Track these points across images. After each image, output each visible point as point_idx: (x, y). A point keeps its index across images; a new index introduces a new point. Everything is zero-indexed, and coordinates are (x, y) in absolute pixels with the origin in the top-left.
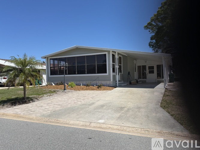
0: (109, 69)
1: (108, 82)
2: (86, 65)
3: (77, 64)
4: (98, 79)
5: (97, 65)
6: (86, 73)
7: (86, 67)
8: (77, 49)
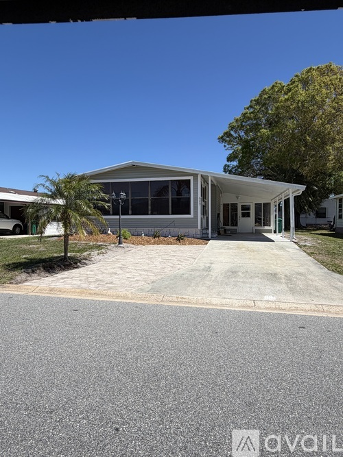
0: (196, 208)
1: (192, 231)
2: (150, 198)
3: (132, 197)
4: (173, 224)
5: (172, 198)
6: (150, 212)
7: (150, 202)
8: (133, 169)
